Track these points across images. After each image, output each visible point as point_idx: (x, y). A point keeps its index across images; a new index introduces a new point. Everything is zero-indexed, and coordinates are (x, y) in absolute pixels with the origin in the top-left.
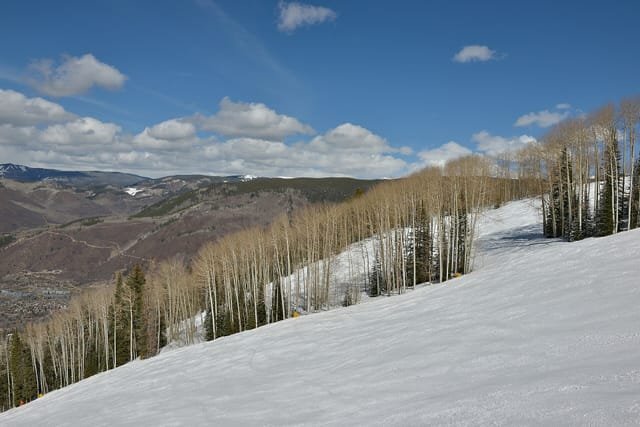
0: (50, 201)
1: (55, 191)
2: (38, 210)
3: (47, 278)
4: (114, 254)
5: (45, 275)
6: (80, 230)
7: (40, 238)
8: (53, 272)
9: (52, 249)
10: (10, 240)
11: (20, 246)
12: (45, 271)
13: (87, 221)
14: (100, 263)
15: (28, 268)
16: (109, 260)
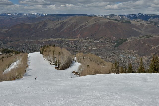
0: (144, 28)
1: (146, 24)
2: (140, 31)
3: (132, 53)
4: (153, 48)
5: (132, 52)
6: (145, 39)
7: (133, 41)
8: (134, 51)
9: (136, 44)
10: (126, 40)
11: (128, 43)
12: (132, 51)
13: (148, 36)
14: (148, 50)
15: (128, 49)
16: (151, 49)
